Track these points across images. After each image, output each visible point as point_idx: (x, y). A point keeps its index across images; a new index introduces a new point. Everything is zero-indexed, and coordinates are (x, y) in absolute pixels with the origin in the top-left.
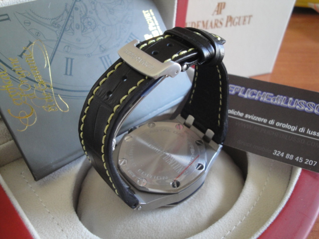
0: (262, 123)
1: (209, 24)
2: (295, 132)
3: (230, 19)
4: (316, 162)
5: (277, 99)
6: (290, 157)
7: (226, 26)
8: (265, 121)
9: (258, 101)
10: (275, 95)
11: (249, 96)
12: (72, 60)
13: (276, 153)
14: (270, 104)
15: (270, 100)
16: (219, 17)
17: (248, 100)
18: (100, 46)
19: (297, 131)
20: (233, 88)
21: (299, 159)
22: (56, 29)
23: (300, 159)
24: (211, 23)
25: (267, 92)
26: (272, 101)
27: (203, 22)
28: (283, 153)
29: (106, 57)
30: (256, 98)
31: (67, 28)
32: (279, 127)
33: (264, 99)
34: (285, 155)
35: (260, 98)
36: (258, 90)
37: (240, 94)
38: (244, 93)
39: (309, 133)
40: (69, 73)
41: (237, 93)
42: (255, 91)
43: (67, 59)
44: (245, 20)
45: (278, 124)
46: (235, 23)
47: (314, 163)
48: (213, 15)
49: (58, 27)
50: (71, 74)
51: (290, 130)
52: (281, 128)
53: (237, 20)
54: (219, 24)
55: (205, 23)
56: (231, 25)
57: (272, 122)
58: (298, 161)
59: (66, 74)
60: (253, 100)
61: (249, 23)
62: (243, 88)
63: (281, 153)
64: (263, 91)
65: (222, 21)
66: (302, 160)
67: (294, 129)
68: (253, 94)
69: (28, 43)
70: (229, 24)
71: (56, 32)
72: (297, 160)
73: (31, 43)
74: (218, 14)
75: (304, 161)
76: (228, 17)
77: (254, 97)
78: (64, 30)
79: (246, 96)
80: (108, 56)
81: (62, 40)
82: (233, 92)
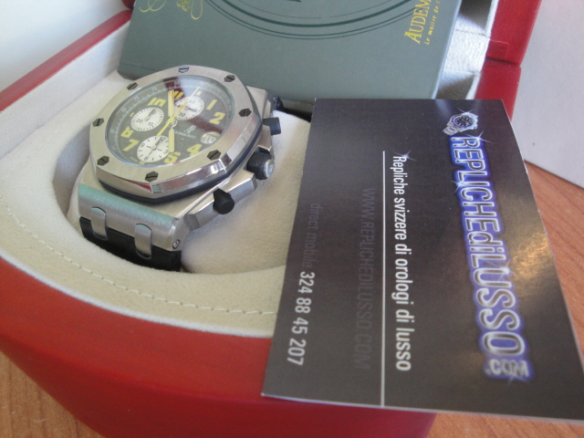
4: (301, 363)
5: (488, 242)
6: (303, 306)
8: (401, 237)
9: (461, 210)
11: (467, 190)
13: (307, 281)
14: (462, 234)
15: (477, 228)
19: (393, 306)
20: (475, 156)
21: (301, 326)
23: (301, 328)
26: (474, 234)
28: (310, 291)
30: (469, 203)
32: (391, 267)
33: (471, 216)
34: (305, 295)
35: (472, 209)
36: (496, 199)
37: (463, 173)
38: (470, 179)
39: (398, 334)
41: (462, 167)
42: (490, 195)
45: (402, 263)
47: (298, 358)
51: (391, 287)
52: (392, 271)
57: (402, 249)
58: (295, 325)
60: (457, 200)
62: (486, 173)
63: (310, 288)
66: (300, 332)
67: (400, 297)
68: (477, 196)
72: (297, 323)
75: (299, 338)
77: (471, 198)
79: (461, 184)
82: (462, 161)
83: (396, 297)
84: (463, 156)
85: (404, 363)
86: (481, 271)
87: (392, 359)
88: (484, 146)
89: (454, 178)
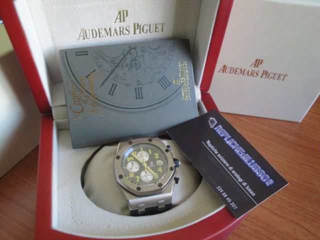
0: (225, 165)
1: (246, 72)
2: (239, 182)
3: (266, 73)
4: (237, 207)
5: (245, 156)
6: (225, 195)
7: (262, 77)
8: (228, 165)
9: (233, 150)
10: (246, 153)
11: (230, 144)
12: (116, 85)
13: (219, 188)
14: (238, 157)
15: (240, 154)
16: (256, 69)
17: (227, 145)
18: (138, 81)
19: (241, 183)
20: (224, 133)
21: (229, 200)
22: (112, 65)
24: (248, 72)
25: (242, 148)
26: (241, 155)
27: (241, 70)
29: (140, 89)
30: (234, 147)
31: (120, 65)
32: (232, 174)
33: (237, 151)
34: (223, 192)
35: (235, 149)
36: (238, 143)
37: (225, 139)
38: (228, 140)
39: (247, 189)
40: (111, 93)
41: (224, 137)
42: (236, 142)
43: (113, 84)
44: (279, 77)
45: (234, 172)
46: (270, 77)
47: (235, 207)
48: (250, 66)
49: (114, 64)
50: (112, 95)
51: (237, 180)
52: (233, 175)
53: (272, 75)
54: (255, 74)
55: (243, 70)
56: (266, 78)
57: (231, 168)
58: (227, 200)
59: (109, 94)
60: (230, 148)
61: (283, 80)
62: (230, 136)
64: (240, 146)
65: (258, 72)
67: (240, 180)
68: (233, 144)
69: (93, 70)
70: (264, 76)
71: (112, 66)
73: (95, 71)
74: (255, 67)
75: (231, 202)
76: (264, 71)
77: (232, 146)
78: (118, 66)
79: (228, 142)
80: (141, 88)
81: (114, 72)
82: (222, 135)
83: (239, 180)
84: (222, 134)
85: (254, 194)
86: (249, 164)
87: (251, 195)
88: (224, 128)
89: (225, 142)
